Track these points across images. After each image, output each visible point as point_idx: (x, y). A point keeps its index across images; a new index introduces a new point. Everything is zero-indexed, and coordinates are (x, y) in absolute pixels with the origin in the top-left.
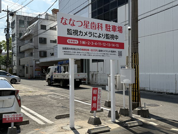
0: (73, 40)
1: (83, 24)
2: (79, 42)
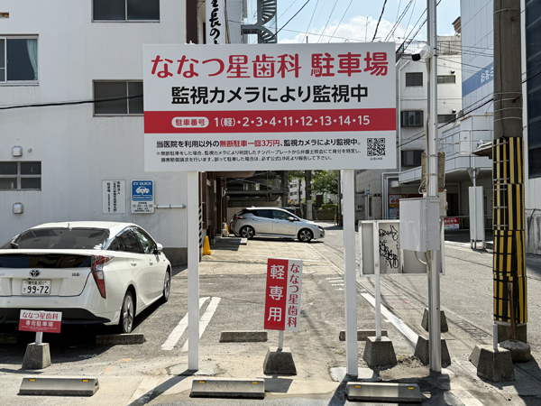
0: (190, 119)
1: (227, 65)
2: (212, 122)
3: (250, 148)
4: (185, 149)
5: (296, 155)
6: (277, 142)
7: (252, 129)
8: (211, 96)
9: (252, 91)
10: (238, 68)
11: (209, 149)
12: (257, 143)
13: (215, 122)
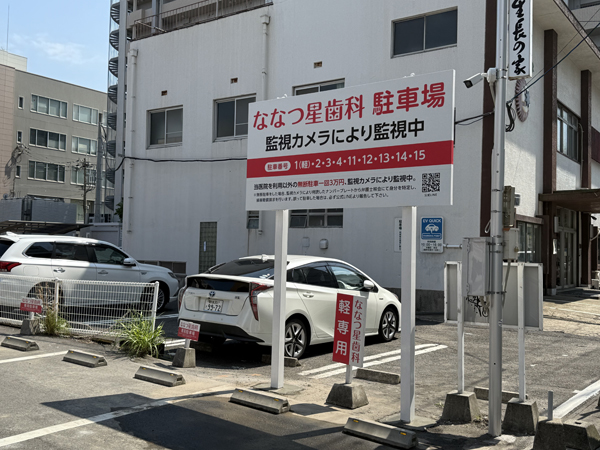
0: (277, 163)
1: (306, 113)
2: (293, 165)
3: (320, 187)
4: (273, 190)
5: (358, 193)
6: (342, 181)
7: (323, 170)
8: (293, 141)
9: (324, 134)
10: (314, 114)
11: (290, 189)
12: (326, 183)
13: (296, 166)
